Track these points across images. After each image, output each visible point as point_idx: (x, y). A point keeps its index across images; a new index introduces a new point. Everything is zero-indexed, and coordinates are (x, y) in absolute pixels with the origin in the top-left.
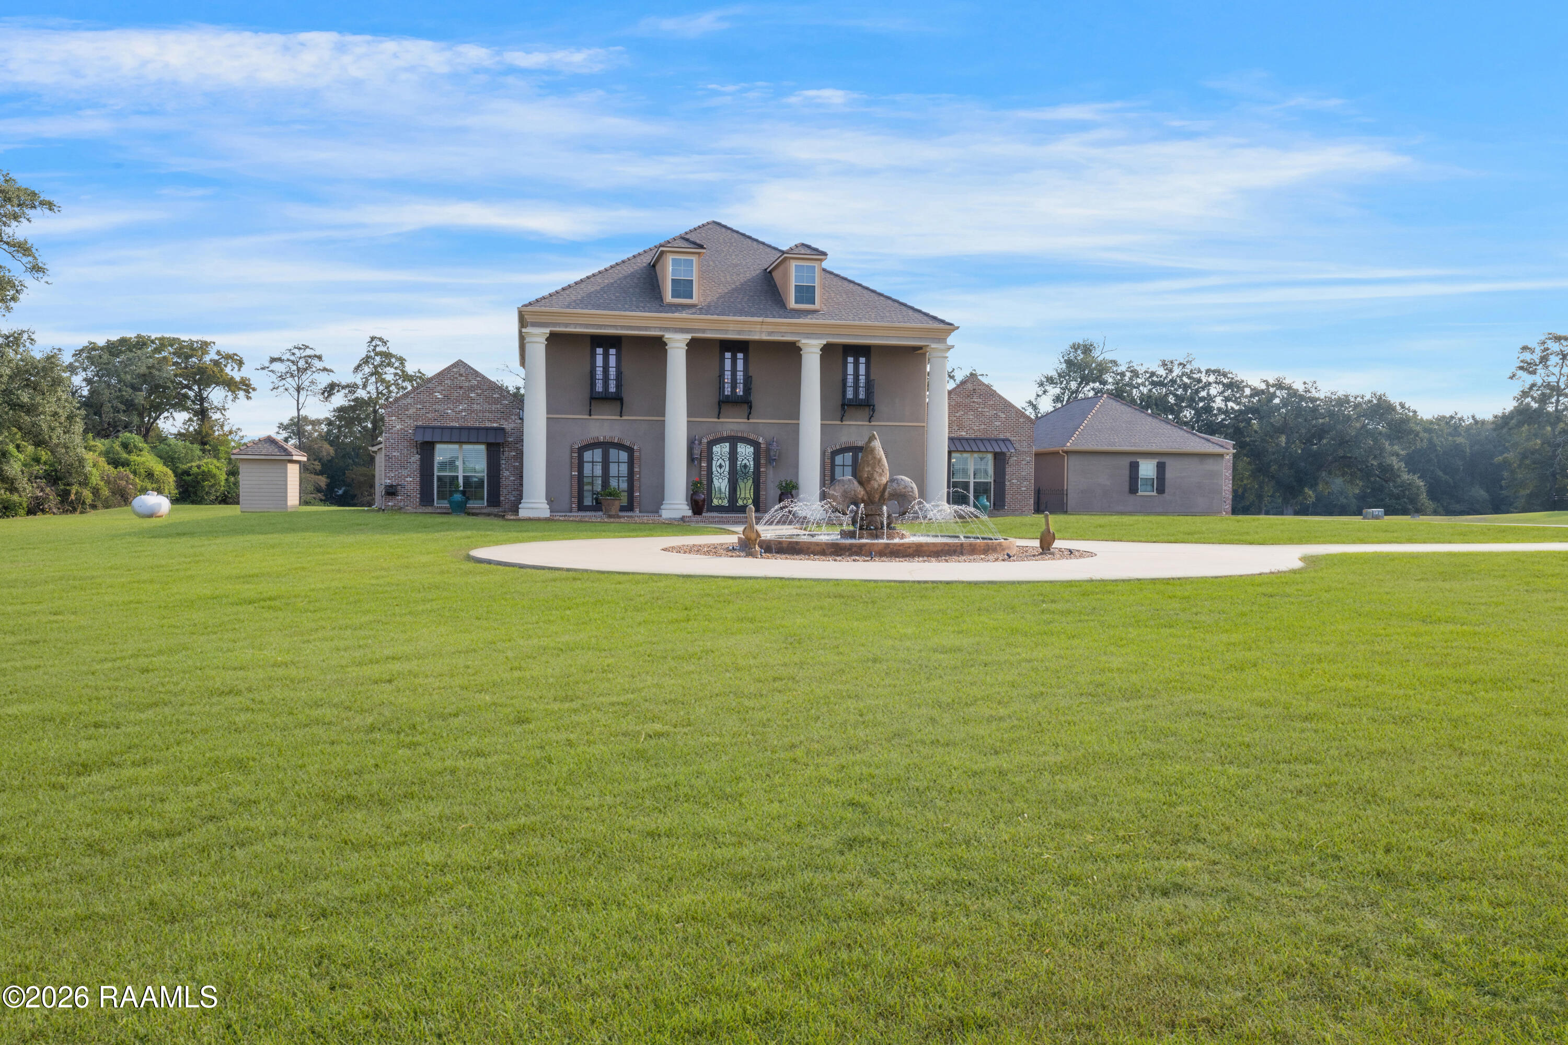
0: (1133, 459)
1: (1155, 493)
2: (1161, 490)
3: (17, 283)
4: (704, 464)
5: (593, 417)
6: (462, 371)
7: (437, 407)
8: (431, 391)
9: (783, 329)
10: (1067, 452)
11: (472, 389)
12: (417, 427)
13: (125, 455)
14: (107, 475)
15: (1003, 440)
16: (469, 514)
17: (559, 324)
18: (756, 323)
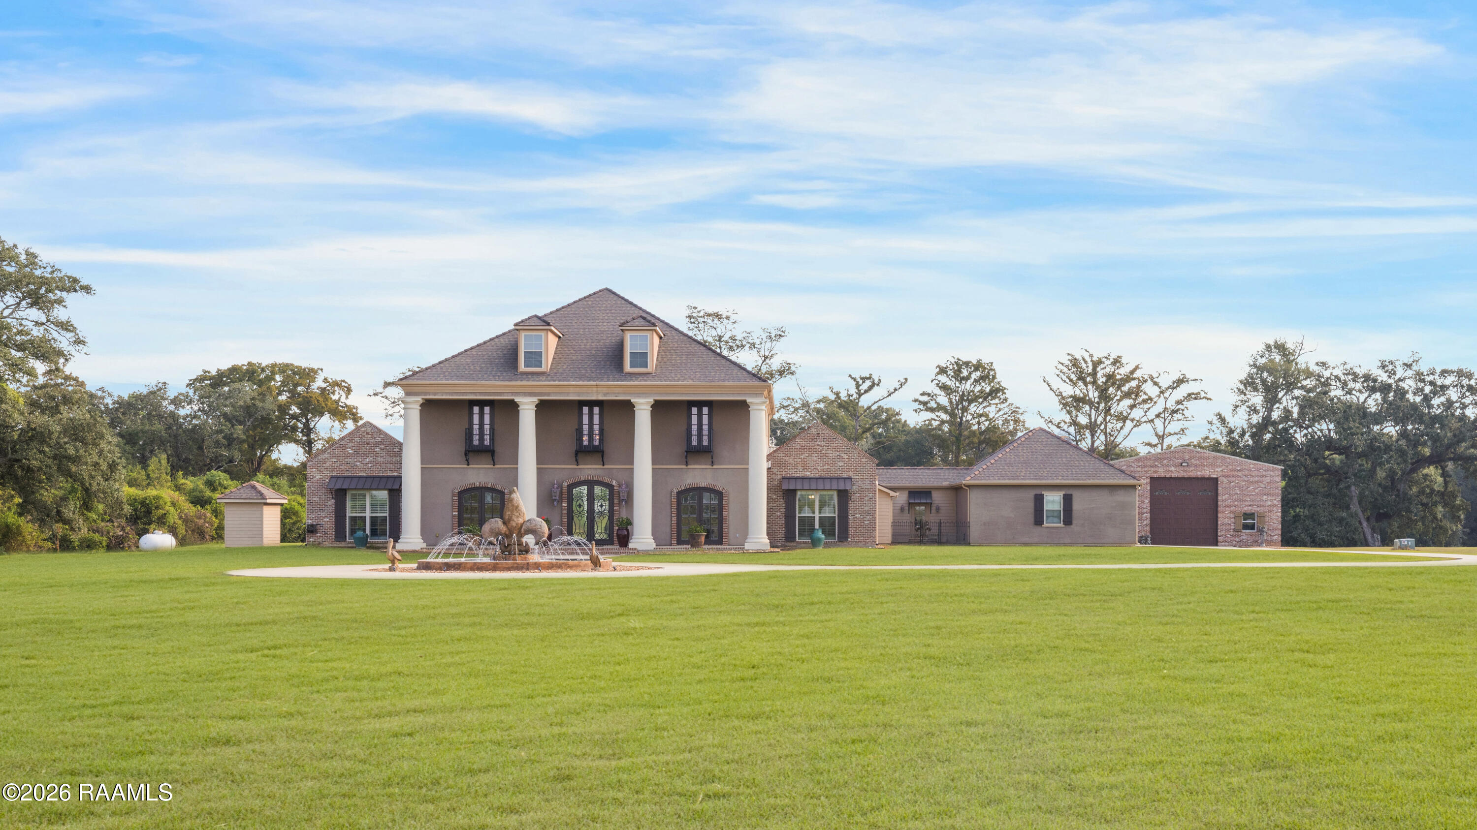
0: (1038, 492)
1: (1062, 525)
2: (1068, 521)
3: (65, 353)
4: (565, 504)
5: (471, 466)
6: (369, 430)
7: (348, 460)
8: (343, 448)
9: (617, 390)
10: (969, 486)
11: (377, 444)
12: (332, 477)
13: (208, 493)
14: (186, 515)
15: (845, 479)
16: (368, 548)
17: (429, 393)
18: (592, 386)
